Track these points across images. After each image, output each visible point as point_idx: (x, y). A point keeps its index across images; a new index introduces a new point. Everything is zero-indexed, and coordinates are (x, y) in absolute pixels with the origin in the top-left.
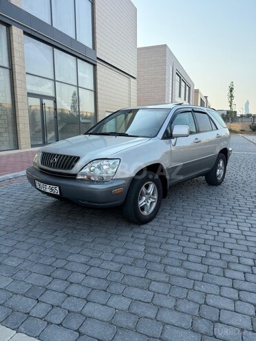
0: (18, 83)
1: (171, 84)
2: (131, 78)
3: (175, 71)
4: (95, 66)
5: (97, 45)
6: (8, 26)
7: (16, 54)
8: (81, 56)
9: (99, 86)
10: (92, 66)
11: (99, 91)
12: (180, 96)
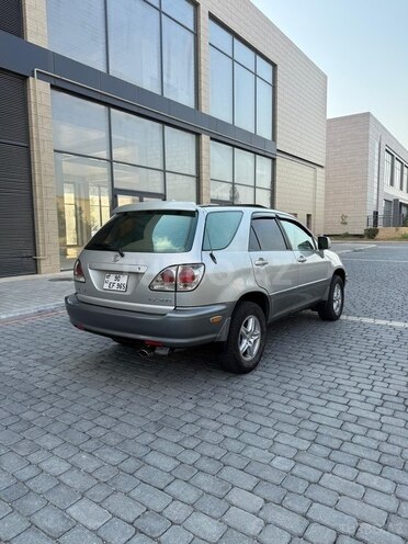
0: (204, 190)
1: (376, 169)
2: (317, 168)
3: (384, 148)
4: (274, 160)
5: (278, 135)
6: (198, 135)
7: (204, 162)
8: (260, 152)
9: (277, 184)
10: (270, 161)
11: (277, 189)
12: (392, 184)
